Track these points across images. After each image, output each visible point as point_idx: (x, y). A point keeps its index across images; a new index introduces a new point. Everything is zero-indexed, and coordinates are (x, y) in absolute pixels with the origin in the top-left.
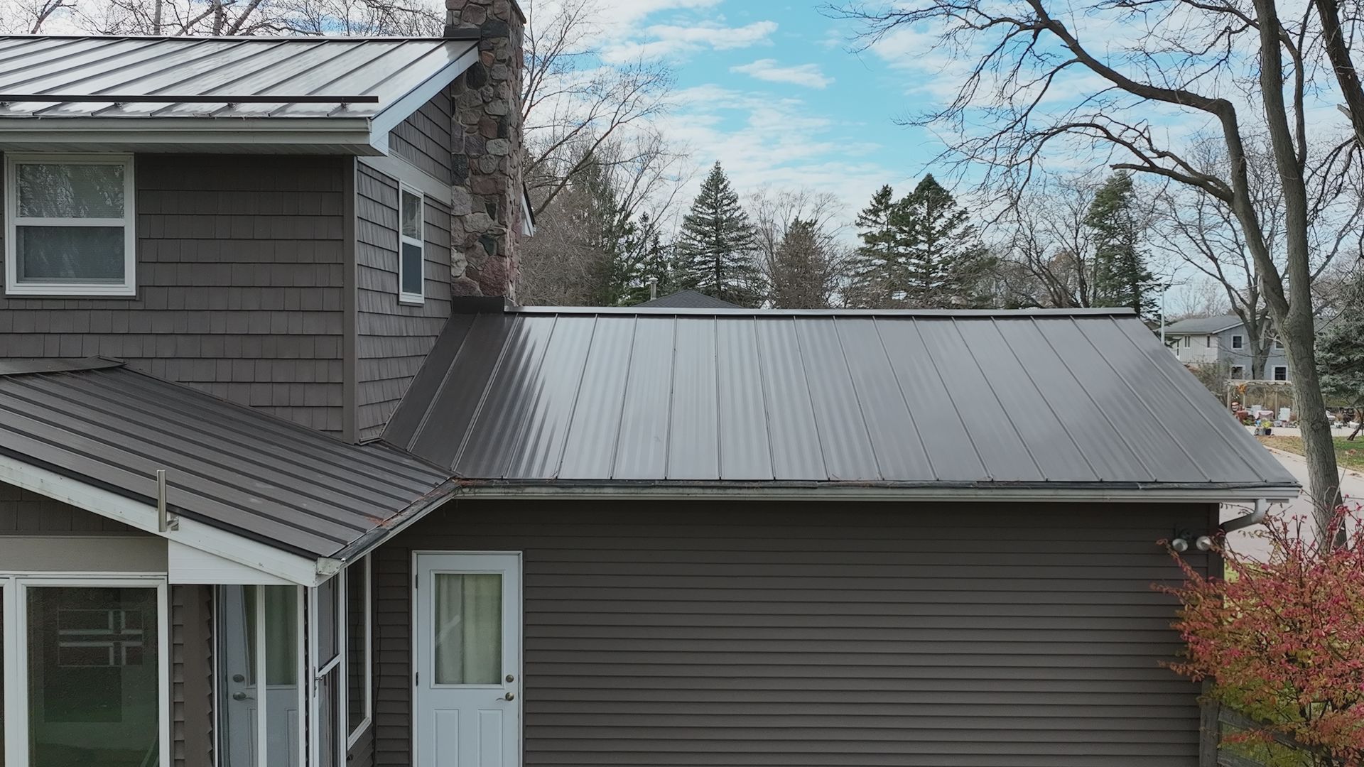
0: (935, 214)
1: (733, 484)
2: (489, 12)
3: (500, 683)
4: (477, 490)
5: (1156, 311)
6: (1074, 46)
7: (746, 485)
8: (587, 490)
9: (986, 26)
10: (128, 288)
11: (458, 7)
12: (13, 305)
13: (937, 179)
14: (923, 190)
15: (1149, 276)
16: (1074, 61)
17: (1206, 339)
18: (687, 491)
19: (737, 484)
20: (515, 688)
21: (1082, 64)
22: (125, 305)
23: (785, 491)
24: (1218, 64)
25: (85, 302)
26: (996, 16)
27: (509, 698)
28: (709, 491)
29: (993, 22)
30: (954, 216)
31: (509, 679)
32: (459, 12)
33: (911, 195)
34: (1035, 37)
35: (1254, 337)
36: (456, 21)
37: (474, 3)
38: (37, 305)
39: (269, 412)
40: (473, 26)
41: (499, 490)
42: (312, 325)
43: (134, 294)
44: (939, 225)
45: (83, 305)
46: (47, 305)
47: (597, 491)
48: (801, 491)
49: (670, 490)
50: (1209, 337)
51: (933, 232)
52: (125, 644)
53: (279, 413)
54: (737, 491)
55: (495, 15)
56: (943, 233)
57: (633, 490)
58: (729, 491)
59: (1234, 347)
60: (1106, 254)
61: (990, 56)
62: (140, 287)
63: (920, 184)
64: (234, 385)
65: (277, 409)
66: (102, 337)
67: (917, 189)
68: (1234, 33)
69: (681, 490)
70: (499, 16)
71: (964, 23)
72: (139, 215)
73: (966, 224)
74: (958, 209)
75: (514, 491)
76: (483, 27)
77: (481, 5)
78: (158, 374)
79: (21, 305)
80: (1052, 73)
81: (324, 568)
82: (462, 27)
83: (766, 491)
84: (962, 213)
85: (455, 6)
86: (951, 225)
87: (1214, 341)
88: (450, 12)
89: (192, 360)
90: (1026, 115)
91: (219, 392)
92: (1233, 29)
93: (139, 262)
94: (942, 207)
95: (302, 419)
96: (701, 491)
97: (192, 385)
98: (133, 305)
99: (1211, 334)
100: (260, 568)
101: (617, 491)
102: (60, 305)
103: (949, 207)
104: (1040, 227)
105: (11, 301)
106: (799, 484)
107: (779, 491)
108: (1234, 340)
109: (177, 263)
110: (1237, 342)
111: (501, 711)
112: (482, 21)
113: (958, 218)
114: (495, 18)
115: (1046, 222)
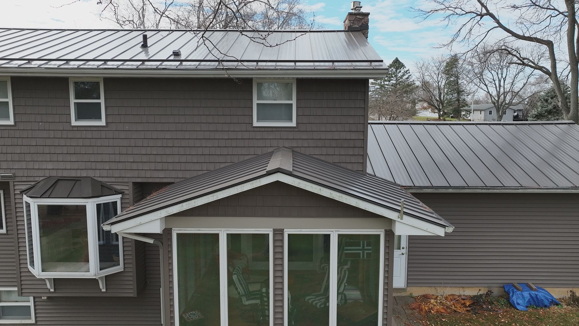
0: (398, 71)
1: (491, 188)
2: (363, 21)
3: (400, 249)
4: (407, 190)
5: (465, 103)
6: (498, 22)
7: (495, 188)
8: (443, 190)
9: (464, 14)
10: (293, 124)
11: (352, 20)
12: (255, 129)
13: (399, 59)
14: (395, 63)
15: (463, 91)
16: (497, 27)
17: (480, 111)
18: (476, 190)
19: (493, 188)
20: (404, 251)
21: (500, 28)
22: (292, 130)
23: (508, 190)
24: (545, 28)
25: (279, 129)
26: (467, 11)
27: (403, 254)
28: (483, 190)
29: (467, 13)
30: (404, 72)
31: (403, 248)
32: (353, 21)
33: (390, 65)
34: (481, 18)
35: (498, 111)
36: (352, 24)
37: (358, 18)
38: (263, 129)
39: (339, 164)
40: (358, 26)
41: (414, 190)
42: (353, 136)
43: (295, 126)
44: (399, 75)
45: (278, 129)
46: (266, 129)
47: (447, 190)
48: (514, 190)
49: (471, 190)
50: (481, 111)
51: (397, 77)
52: (366, 252)
53: (342, 165)
54: (492, 190)
55: (365, 22)
56: (401, 77)
57: (458, 190)
58: (490, 190)
59: (489, 114)
60: (449, 84)
61: (464, 25)
62: (297, 123)
63: (394, 61)
64: (327, 156)
65: (341, 163)
66: (284, 140)
67: (393, 62)
68: (553, 17)
69: (474, 190)
70: (366, 23)
71: (453, 12)
72: (298, 100)
73: (409, 74)
74: (406, 69)
75: (419, 190)
76: (361, 26)
77: (360, 19)
78: (303, 152)
79: (258, 129)
80: (489, 31)
81: (447, 230)
82: (353, 26)
83: (502, 190)
84: (407, 71)
85: (351, 19)
86: (404, 75)
87: (483, 112)
88: (349, 21)
89: (313, 148)
90: (477, 45)
91: (322, 158)
92: (553, 16)
93: (297, 115)
94: (400, 69)
95: (349, 167)
96: (481, 190)
97: (314, 156)
98: (295, 130)
99: (482, 110)
100: (427, 230)
101: (453, 190)
102: (271, 129)
103: (403, 68)
104: (426, 74)
105: (254, 128)
106: (513, 188)
107: (507, 190)
108: (490, 112)
109: (309, 115)
110: (490, 113)
111: (400, 258)
112: (360, 24)
113: (406, 72)
114: (365, 23)
115: (428, 72)
